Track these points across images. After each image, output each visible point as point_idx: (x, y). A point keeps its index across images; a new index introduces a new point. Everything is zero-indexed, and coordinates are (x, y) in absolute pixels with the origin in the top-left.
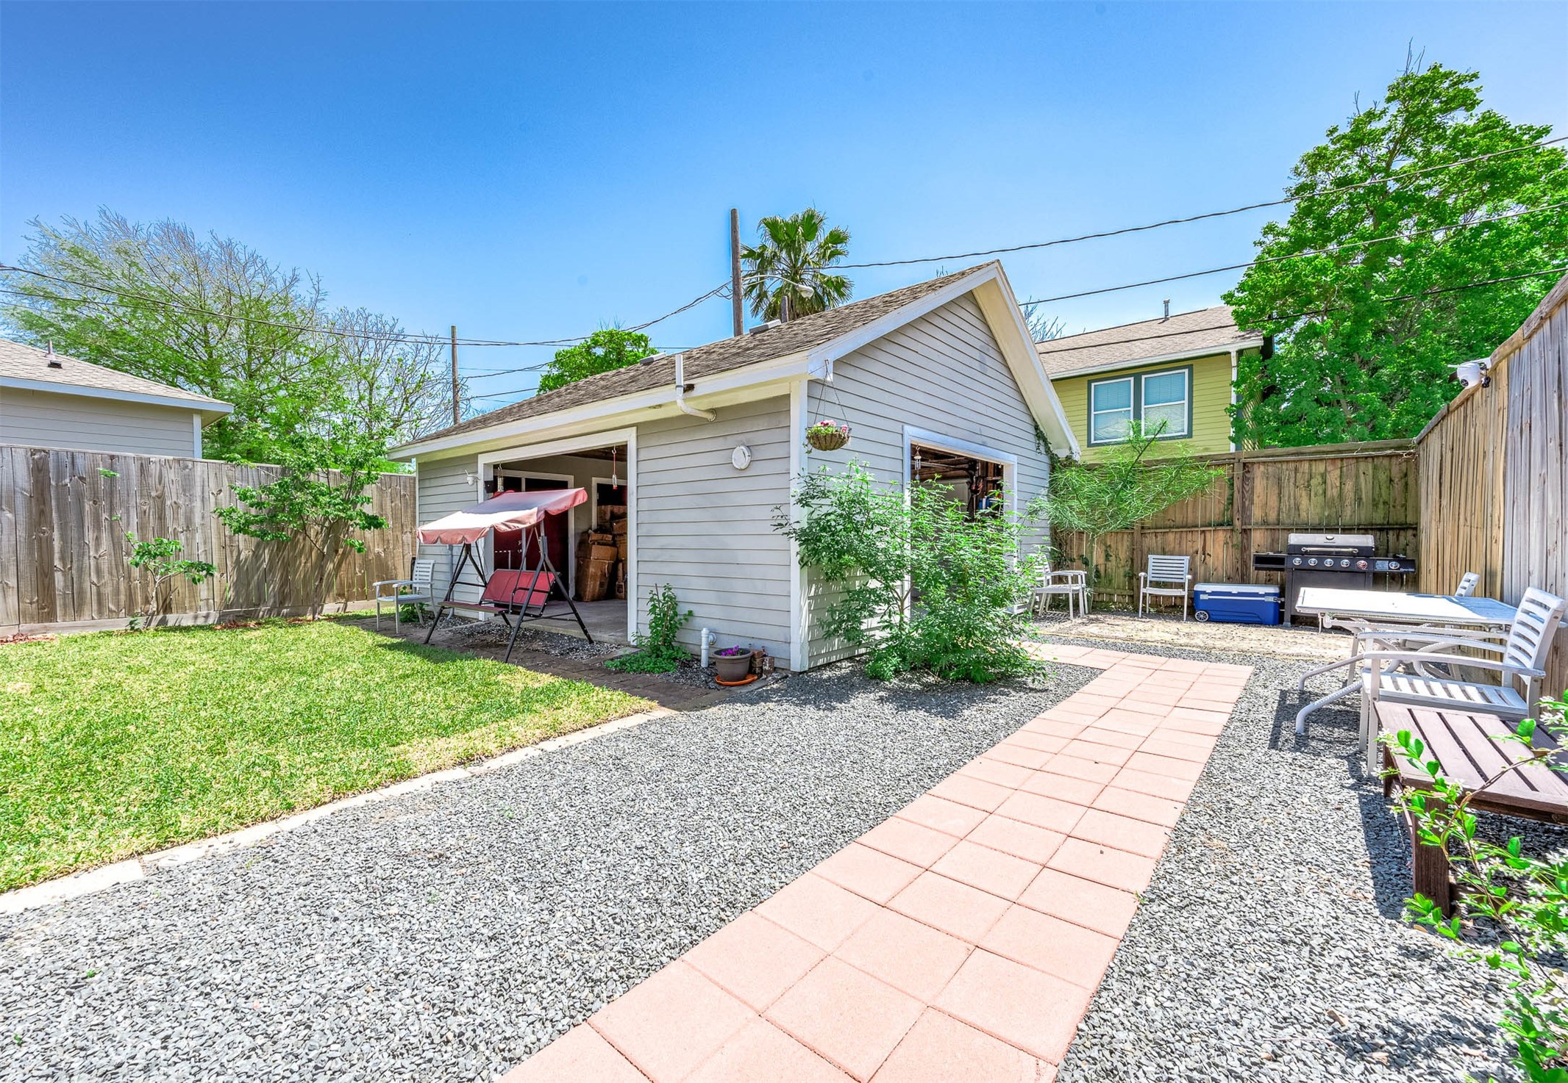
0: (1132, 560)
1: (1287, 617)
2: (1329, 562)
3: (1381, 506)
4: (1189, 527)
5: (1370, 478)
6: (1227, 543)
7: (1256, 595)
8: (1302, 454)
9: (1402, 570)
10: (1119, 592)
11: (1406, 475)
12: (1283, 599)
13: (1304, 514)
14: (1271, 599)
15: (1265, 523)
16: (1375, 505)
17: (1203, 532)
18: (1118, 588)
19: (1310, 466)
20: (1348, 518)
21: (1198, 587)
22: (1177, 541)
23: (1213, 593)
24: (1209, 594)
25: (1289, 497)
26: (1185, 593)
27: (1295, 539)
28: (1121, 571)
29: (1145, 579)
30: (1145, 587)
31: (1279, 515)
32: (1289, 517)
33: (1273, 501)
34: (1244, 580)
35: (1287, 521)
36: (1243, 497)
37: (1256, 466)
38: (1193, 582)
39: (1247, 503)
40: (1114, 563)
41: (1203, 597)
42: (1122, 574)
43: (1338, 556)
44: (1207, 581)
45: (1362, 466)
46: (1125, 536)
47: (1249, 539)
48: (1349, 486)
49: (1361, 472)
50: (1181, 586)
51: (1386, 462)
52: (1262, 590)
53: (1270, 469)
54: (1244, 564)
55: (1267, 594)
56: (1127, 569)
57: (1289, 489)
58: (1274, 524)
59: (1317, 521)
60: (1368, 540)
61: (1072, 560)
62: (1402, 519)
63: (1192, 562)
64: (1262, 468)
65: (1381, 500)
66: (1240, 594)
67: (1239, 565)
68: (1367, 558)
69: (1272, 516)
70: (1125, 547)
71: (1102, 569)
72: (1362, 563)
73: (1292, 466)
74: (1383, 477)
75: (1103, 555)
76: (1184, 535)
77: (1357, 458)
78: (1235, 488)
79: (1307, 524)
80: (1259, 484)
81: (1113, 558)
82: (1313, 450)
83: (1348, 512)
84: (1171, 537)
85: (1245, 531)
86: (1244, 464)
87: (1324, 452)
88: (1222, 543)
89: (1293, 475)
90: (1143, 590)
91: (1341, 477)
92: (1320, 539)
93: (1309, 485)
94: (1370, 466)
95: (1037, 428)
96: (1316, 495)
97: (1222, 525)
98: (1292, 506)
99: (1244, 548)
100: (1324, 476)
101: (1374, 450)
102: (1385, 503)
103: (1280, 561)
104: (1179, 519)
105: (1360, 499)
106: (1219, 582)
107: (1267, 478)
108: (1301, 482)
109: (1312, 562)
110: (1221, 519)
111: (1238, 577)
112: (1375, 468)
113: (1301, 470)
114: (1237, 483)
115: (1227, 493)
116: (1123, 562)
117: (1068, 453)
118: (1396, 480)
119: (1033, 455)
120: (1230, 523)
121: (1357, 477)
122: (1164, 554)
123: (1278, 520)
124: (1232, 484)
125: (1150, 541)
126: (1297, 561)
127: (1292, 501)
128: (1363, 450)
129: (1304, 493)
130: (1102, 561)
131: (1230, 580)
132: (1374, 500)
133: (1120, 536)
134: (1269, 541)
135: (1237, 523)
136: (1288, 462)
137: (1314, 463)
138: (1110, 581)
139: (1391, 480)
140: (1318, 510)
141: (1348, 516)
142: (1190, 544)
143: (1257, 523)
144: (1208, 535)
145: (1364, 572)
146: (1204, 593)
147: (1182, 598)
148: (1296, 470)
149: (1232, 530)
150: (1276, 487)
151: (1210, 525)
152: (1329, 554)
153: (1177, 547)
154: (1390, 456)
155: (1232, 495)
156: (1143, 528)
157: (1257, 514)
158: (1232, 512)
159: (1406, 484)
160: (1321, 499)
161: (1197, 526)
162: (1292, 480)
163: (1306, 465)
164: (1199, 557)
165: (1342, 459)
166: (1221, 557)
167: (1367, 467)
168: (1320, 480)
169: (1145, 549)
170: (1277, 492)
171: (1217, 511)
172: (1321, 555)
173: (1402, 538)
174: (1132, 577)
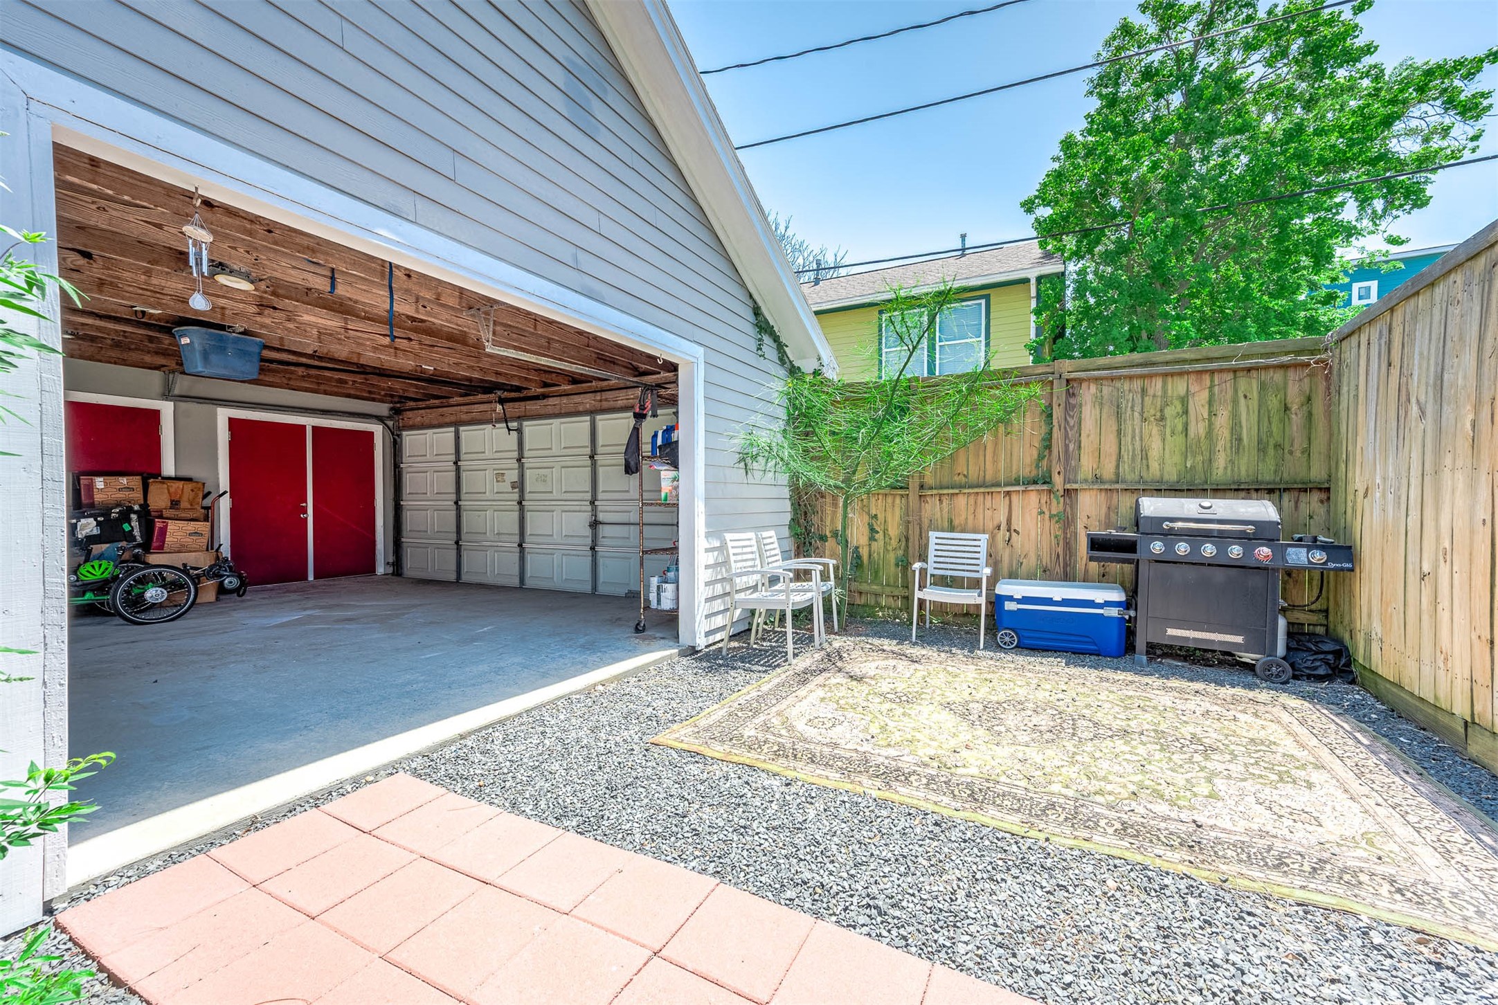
0: (907, 539)
1: (1140, 644)
2: (1209, 550)
3: (1271, 451)
4: (986, 486)
5: (1254, 403)
6: (1042, 513)
7: (1091, 604)
8: (1153, 364)
9: (1331, 565)
10: (888, 590)
11: (1309, 399)
12: (1132, 613)
13: (1155, 466)
14: (1114, 612)
15: (1097, 479)
16: (1262, 448)
17: (1008, 493)
18: (888, 585)
19: (1165, 384)
20: (1221, 471)
21: (1003, 589)
22: (971, 509)
23: (1025, 600)
24: (1019, 601)
25: (1133, 437)
26: (982, 601)
27: (1151, 506)
28: (892, 557)
29: (923, 571)
30: (920, 588)
31: (1118, 467)
32: (1133, 470)
33: (1110, 446)
34: (1067, 576)
35: (1129, 477)
36: (1066, 436)
37: (1084, 385)
38: (993, 580)
39: (1071, 446)
40: (881, 543)
41: (1010, 606)
42: (893, 561)
43: (1221, 538)
44: (1013, 575)
45: (1243, 383)
46: (898, 500)
47: (1073, 506)
48: (1223, 420)
49: (1241, 395)
50: (975, 584)
51: (1278, 376)
52: (1099, 596)
53: (1106, 390)
54: (1069, 547)
55: (1108, 604)
56: (901, 552)
57: (1133, 422)
58: (1112, 482)
59: (1174, 478)
60: (1264, 510)
61: (823, 538)
62: (1302, 474)
63: (992, 543)
64: (1093, 388)
65: (1272, 442)
66: (1065, 602)
67: (1060, 550)
68: (1270, 541)
69: (1108, 471)
70: (897, 518)
71: (864, 553)
72: (1264, 551)
73: (1137, 384)
74: (1274, 402)
75: (866, 531)
76: (981, 498)
77: (1235, 371)
78: (1055, 422)
79: (1161, 481)
80: (1089, 414)
81: (880, 536)
82: (1169, 357)
83: (1221, 461)
84: (961, 501)
85: (1067, 492)
86: (1068, 381)
87: (1184, 361)
88: (1035, 512)
89: (1138, 399)
90: (918, 594)
91: (1210, 403)
92: (1188, 507)
93: (1162, 418)
94: (1255, 384)
95: (757, 311)
96: (1173, 433)
97: (1035, 483)
98: (1138, 451)
99: (1066, 521)
100: (1184, 401)
101: (1263, 356)
102: (1277, 446)
103: (1130, 546)
104: (973, 475)
105: (1240, 440)
106: (1031, 576)
107: (1101, 404)
108: (1151, 411)
109: (1182, 548)
110: (1034, 473)
111: (1059, 570)
112: (1263, 387)
113: (1151, 392)
114: (1057, 413)
115: (1044, 429)
116: (894, 543)
117: (816, 365)
118: (1294, 407)
119: (752, 359)
120: (1047, 480)
121: (1235, 402)
122: (952, 529)
123: (1117, 474)
124: (1050, 416)
125: (933, 509)
126: (1157, 547)
127: (1138, 444)
128: (1245, 357)
129: (1155, 430)
130: (864, 540)
131: (1045, 574)
132: (1259, 442)
133: (890, 499)
134: (1104, 510)
135: (1058, 480)
136: (1131, 378)
137: (1170, 379)
138: (876, 572)
139: (1286, 409)
140: (1177, 458)
141: (1221, 469)
142: (988, 513)
143: (1086, 481)
144: (1014, 497)
145: (1266, 569)
146: (1011, 598)
147: (978, 606)
148: (1144, 391)
149: (1050, 491)
150: (1114, 418)
151: (1017, 483)
152: (1207, 535)
153: (971, 518)
154: (1284, 367)
155: (1050, 433)
156: (922, 487)
157: (1087, 465)
158: (1050, 461)
159: (1310, 414)
160: (1180, 439)
161: (998, 485)
162: (1138, 408)
163: (1159, 383)
164: (1002, 535)
165: (1212, 372)
166: (1033, 534)
167: (1250, 385)
168: (1179, 408)
169: (926, 522)
170: (1115, 428)
171: (1028, 461)
172: (1196, 537)
173: (1302, 506)
174: (905, 565)
